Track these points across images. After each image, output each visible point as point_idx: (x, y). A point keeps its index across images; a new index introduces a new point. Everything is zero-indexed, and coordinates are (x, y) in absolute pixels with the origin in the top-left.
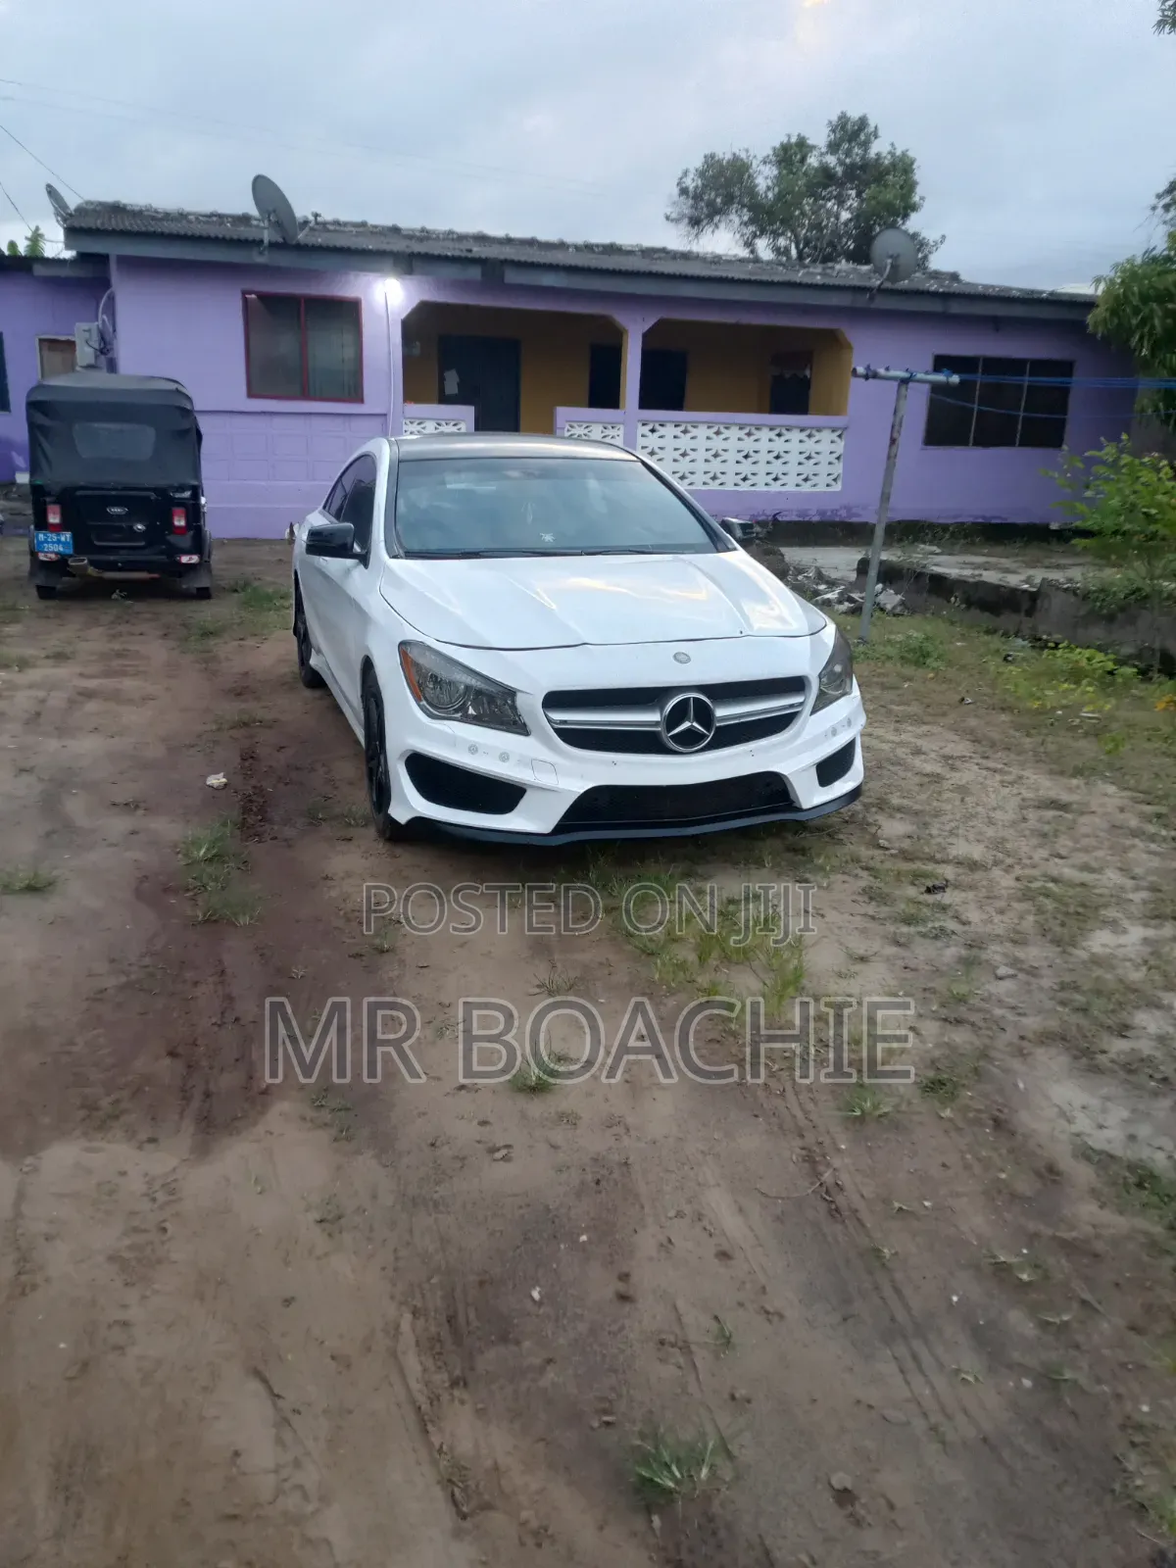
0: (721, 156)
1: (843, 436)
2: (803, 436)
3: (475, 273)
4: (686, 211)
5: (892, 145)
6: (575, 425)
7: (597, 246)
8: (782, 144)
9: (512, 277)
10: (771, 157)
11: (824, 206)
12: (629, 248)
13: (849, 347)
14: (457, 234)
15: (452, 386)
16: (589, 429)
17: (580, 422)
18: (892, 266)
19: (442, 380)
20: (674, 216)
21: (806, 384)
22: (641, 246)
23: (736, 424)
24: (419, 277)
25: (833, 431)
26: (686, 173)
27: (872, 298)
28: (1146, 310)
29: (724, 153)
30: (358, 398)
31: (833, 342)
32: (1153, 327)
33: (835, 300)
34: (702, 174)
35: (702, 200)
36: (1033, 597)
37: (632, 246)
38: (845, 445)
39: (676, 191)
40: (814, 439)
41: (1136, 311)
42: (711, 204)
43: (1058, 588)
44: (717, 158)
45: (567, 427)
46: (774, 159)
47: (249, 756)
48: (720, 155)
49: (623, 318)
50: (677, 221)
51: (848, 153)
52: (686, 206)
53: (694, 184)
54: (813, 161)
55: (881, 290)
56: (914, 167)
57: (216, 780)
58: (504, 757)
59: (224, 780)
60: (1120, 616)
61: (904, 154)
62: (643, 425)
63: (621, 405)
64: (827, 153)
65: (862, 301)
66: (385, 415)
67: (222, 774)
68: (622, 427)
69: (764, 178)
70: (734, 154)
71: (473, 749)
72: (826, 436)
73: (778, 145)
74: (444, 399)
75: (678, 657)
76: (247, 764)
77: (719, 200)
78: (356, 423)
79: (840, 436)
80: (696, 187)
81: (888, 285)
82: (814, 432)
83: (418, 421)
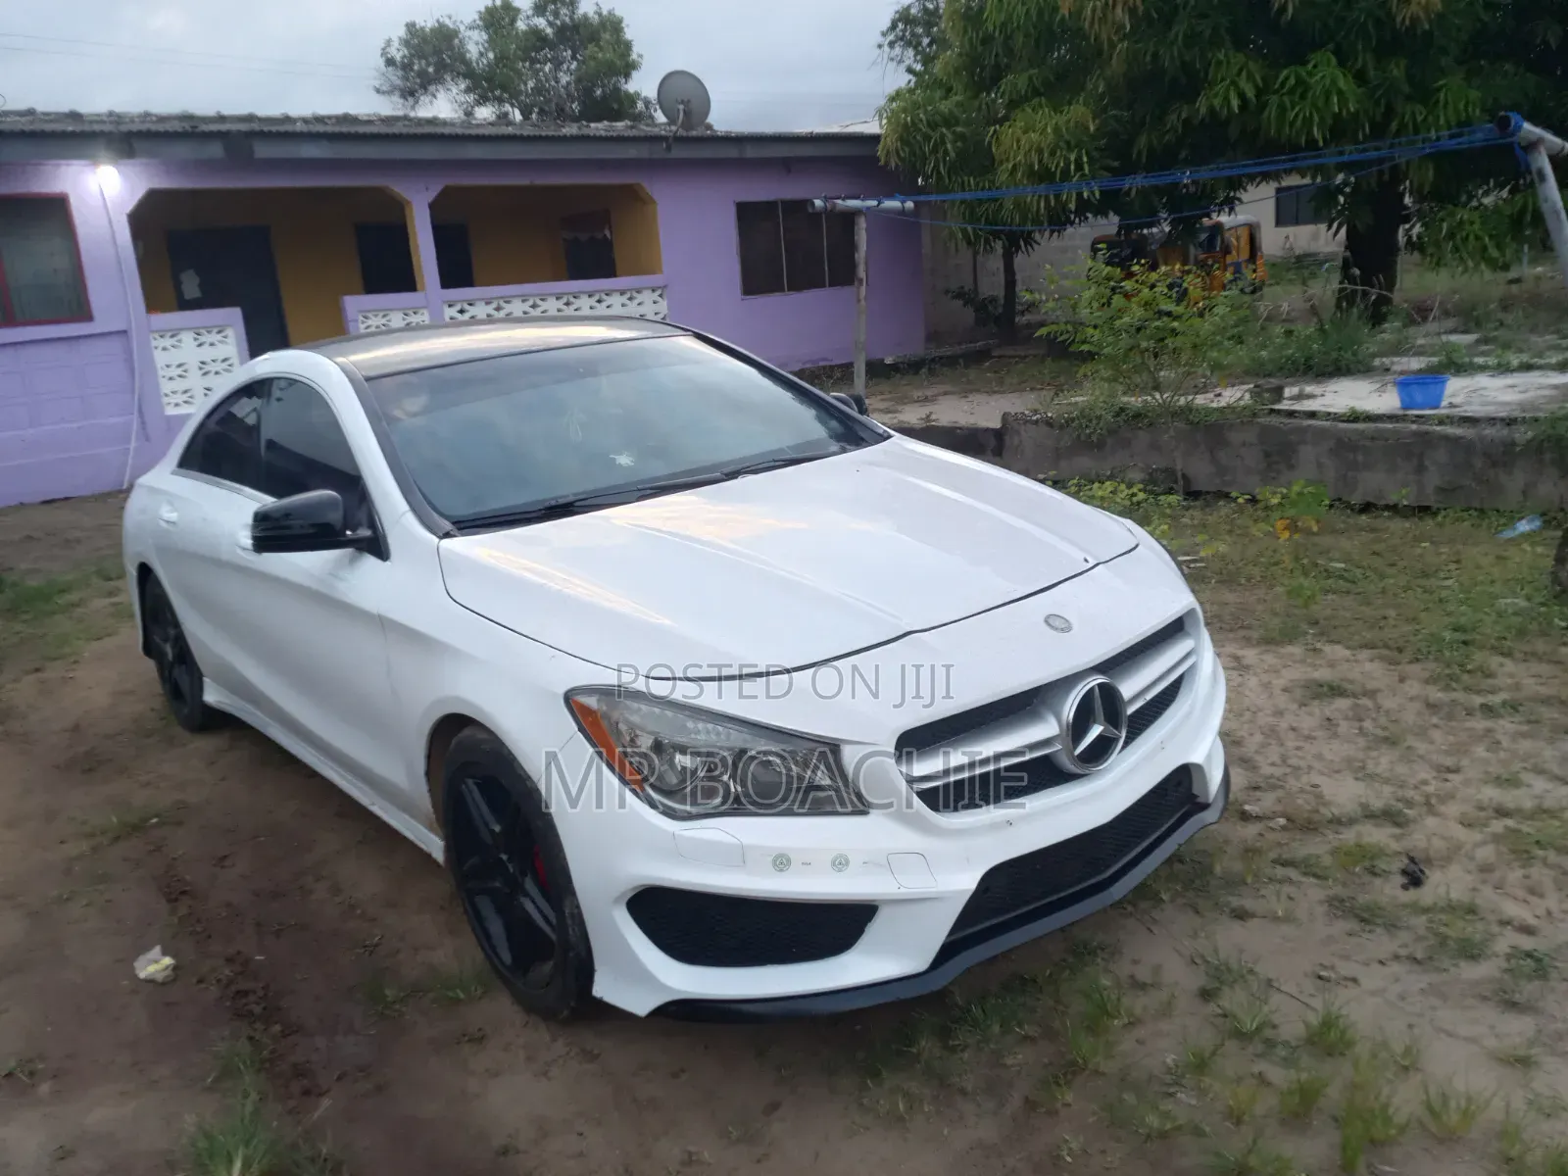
0: (423, 24)
1: (665, 296)
2: (624, 299)
3: (216, 150)
4: (398, 82)
5: (597, 5)
6: (370, 315)
7: (329, 117)
8: (487, 8)
9: (263, 151)
10: (478, 22)
11: (542, 70)
12: (365, 118)
13: (653, 202)
14: (156, 116)
15: (191, 287)
16: (388, 318)
17: (376, 311)
18: (685, 111)
19: (178, 286)
20: (384, 88)
21: (608, 245)
22: (380, 115)
23: (551, 295)
24: (144, 160)
25: (653, 291)
26: (389, 42)
27: (669, 148)
28: (936, 136)
29: (427, 21)
30: (83, 313)
31: (633, 197)
32: (946, 153)
33: (632, 152)
34: (406, 43)
35: (412, 70)
36: (999, 434)
37: (369, 115)
38: (668, 305)
39: (381, 62)
40: (636, 302)
41: (927, 138)
42: (422, 74)
43: (1026, 422)
44: (418, 27)
45: (361, 318)
46: (481, 23)
47: (175, 893)
48: (420, 22)
49: (401, 188)
50: (389, 93)
51: (556, 14)
52: (395, 77)
53: (401, 53)
54: (521, 25)
55: (679, 140)
56: (623, 25)
57: (154, 965)
58: (840, 863)
59: (168, 961)
60: (1109, 441)
61: (610, 13)
62: (450, 306)
63: (419, 286)
64: (533, 15)
65: (658, 152)
66: (125, 332)
67: (157, 949)
68: (425, 311)
69: (475, 44)
70: (438, 21)
71: (782, 862)
72: (647, 297)
73: (483, 10)
74: (185, 305)
75: (1051, 621)
76: (183, 910)
77: (431, 70)
78: (85, 347)
79: (660, 296)
80: (404, 56)
81: (682, 133)
82: (635, 294)
83: (170, 334)
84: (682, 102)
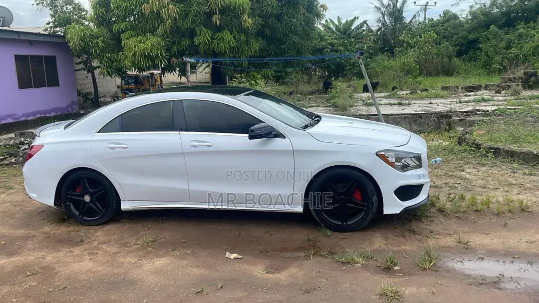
84: (2, 17)
